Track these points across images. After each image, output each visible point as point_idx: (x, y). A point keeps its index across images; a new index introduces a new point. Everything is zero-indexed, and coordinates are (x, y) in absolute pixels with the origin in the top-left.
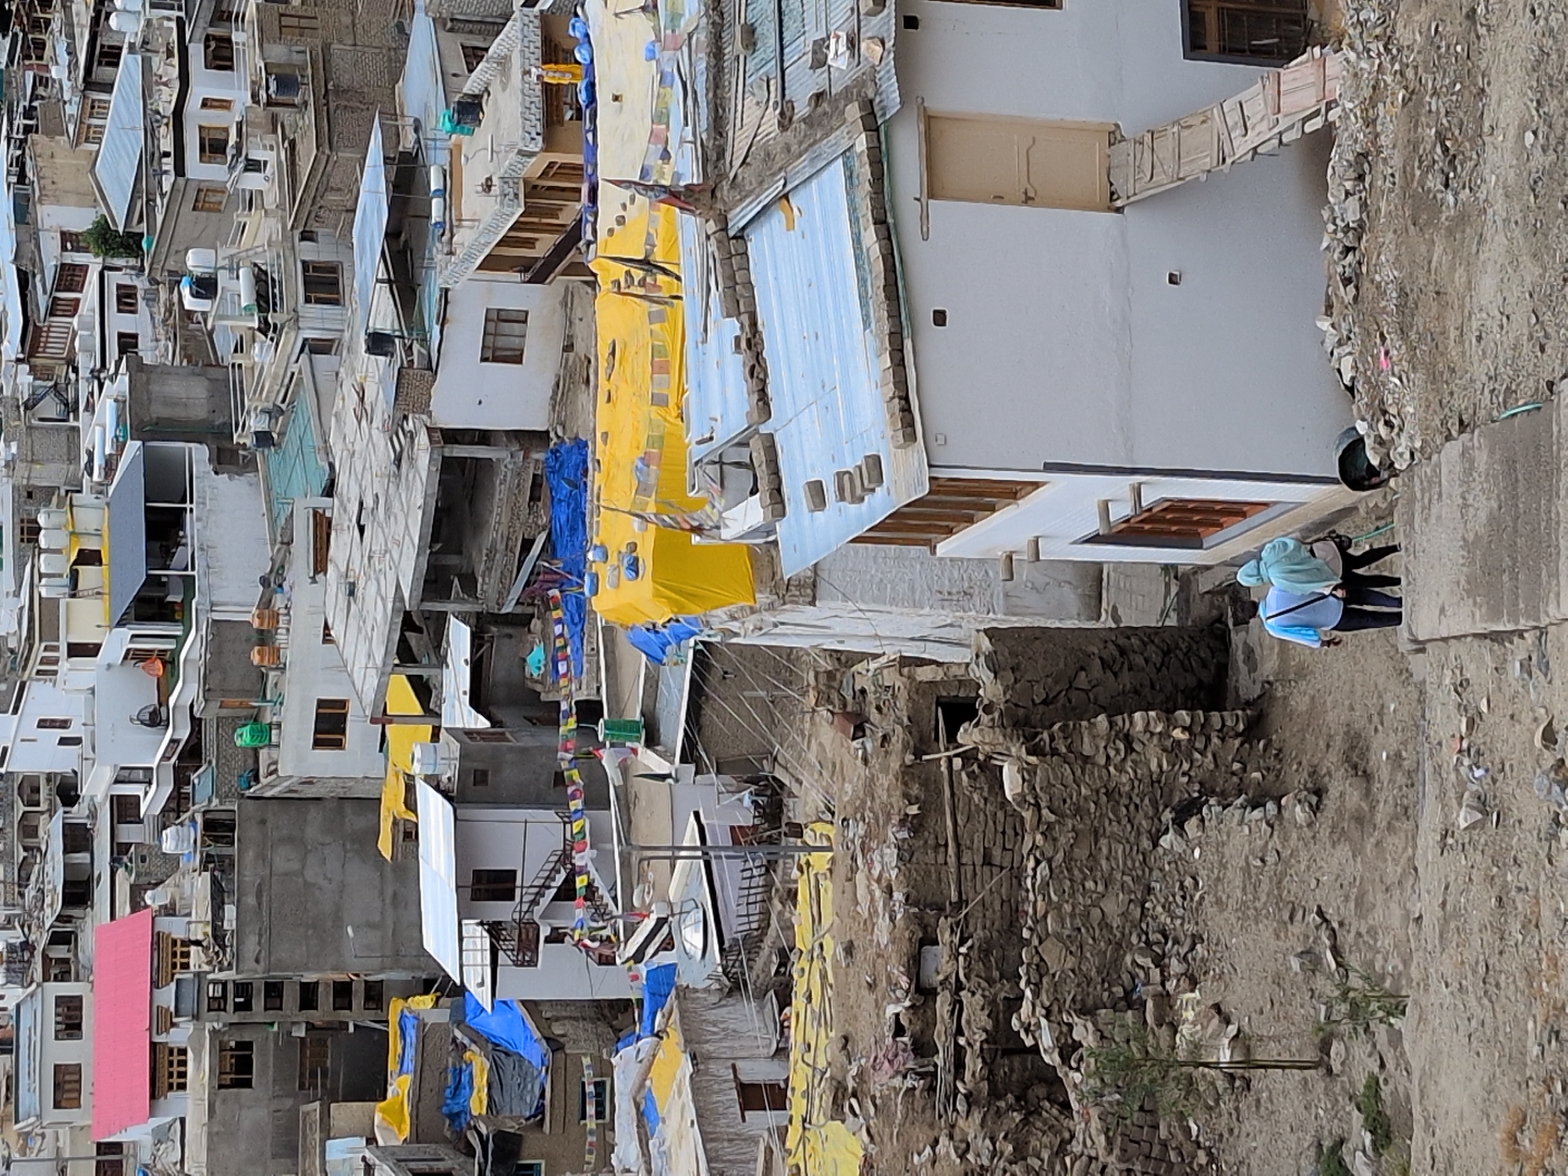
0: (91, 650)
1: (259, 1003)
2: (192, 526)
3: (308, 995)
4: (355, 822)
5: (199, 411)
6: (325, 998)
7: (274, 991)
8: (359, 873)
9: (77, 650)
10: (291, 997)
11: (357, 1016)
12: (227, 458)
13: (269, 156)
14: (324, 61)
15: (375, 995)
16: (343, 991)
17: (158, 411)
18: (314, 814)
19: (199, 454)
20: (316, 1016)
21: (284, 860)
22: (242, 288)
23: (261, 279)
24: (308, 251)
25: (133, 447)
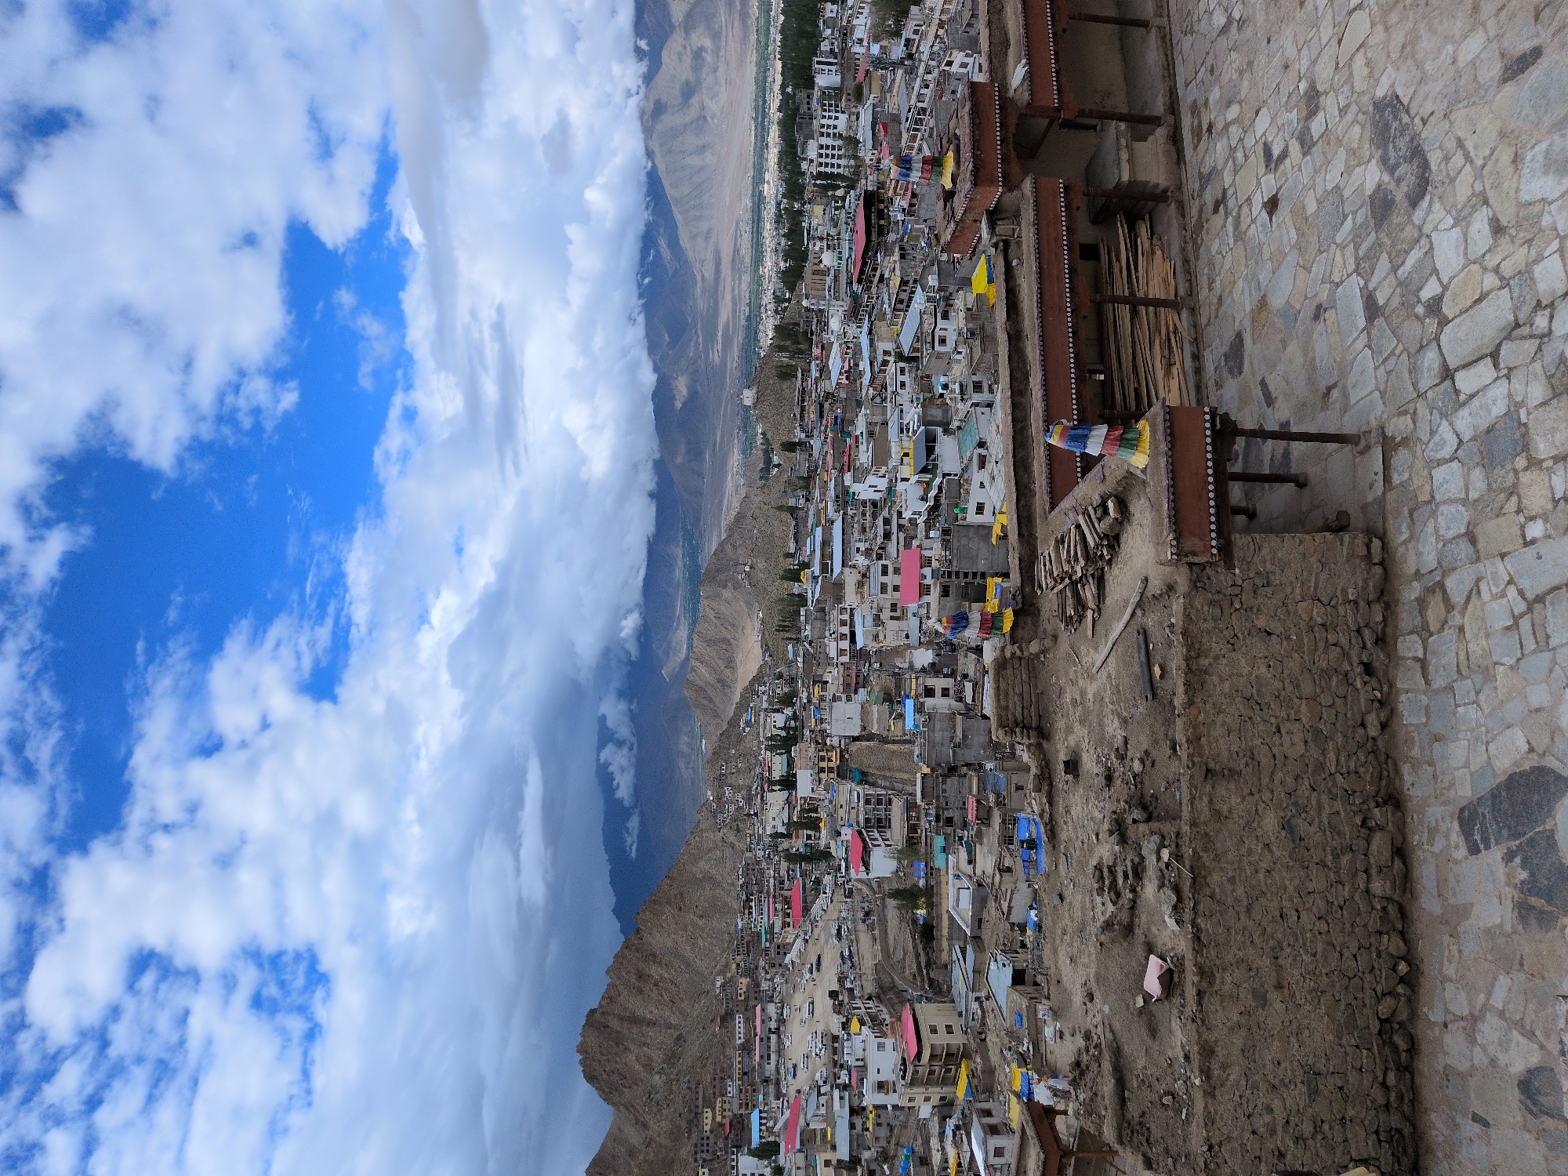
0: (907, 480)
1: (953, 576)
2: (937, 449)
3: (966, 575)
4: (982, 532)
5: (939, 418)
6: (970, 576)
7: (957, 574)
8: (983, 545)
9: (903, 480)
11: (978, 580)
12: (947, 431)
13: (964, 351)
14: (982, 328)
15: (983, 575)
16: (975, 574)
17: (929, 418)
18: (972, 529)
19: (939, 430)
20: (968, 580)
21: (964, 541)
22: (957, 387)
23: (961, 385)
24: (975, 378)
25: (922, 428)
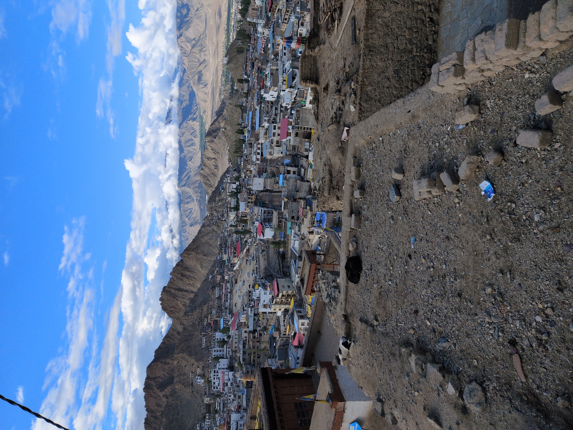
0: (284, 91)
2: (296, 79)
4: (311, 111)
8: (311, 117)
9: (283, 90)
10: (303, 128)
17: (294, 65)
18: (307, 110)
21: (304, 115)
